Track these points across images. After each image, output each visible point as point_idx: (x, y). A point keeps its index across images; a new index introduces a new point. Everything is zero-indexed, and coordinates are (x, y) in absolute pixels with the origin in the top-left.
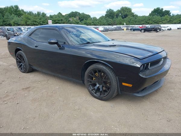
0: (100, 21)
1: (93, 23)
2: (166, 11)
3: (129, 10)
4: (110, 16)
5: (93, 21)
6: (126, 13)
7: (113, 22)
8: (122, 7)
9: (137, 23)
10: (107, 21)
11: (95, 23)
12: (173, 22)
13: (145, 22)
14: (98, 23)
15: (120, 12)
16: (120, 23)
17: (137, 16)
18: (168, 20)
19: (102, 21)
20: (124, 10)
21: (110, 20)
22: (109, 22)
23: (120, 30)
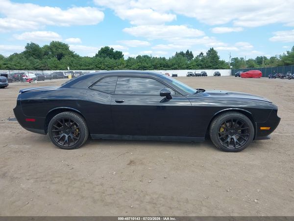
0: (19, 63)
1: (6, 66)
2: (117, 52)
3: (65, 47)
4: (34, 54)
5: (6, 63)
6: (60, 51)
7: (43, 65)
8: (53, 41)
9: (82, 67)
10: (32, 63)
11: (9, 65)
12: (131, 67)
13: (95, 67)
14: (15, 65)
15: (50, 49)
16: (55, 67)
17: (78, 56)
18: (125, 65)
19: (21, 62)
20: (56, 46)
21: (37, 62)
22: (36, 65)
23: (63, 78)
